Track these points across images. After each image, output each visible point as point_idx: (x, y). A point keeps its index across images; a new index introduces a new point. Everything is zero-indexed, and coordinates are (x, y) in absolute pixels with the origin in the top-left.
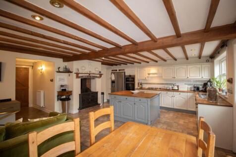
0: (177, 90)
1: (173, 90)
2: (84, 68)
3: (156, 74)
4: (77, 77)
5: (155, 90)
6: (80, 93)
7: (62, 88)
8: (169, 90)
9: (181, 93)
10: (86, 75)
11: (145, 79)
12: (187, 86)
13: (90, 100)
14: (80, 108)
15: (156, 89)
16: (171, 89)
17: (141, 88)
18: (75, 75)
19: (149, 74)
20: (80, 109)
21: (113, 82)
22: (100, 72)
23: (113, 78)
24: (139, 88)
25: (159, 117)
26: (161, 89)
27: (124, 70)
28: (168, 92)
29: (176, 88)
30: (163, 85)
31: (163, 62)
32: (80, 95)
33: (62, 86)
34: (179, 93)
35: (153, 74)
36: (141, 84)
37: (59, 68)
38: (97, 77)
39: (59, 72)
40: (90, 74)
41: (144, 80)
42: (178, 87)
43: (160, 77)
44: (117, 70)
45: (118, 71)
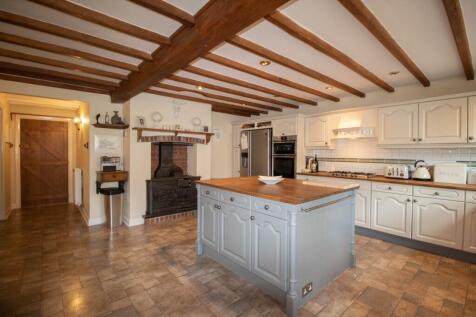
0: (429, 182)
1: (414, 180)
2: (157, 117)
3: (356, 129)
4: (141, 138)
5: (352, 178)
6: (149, 178)
7: (104, 165)
8: (399, 180)
9: (441, 192)
10: (166, 134)
11: (326, 148)
12: (465, 168)
13: (176, 196)
14: (148, 213)
15: (354, 176)
16: (406, 176)
17: (316, 172)
18: (134, 134)
19: (336, 132)
20: (148, 215)
21: (244, 155)
22: (206, 129)
23: (245, 145)
24: (309, 170)
25: (352, 265)
26: (371, 177)
27: (269, 123)
28: (395, 187)
29: (424, 174)
30: (381, 166)
31: (383, 93)
32: (148, 182)
33: (105, 159)
34: (433, 191)
35: (348, 130)
36: (316, 161)
37: (98, 116)
38: (198, 141)
39: (98, 125)
40: (176, 132)
41: (321, 148)
42: (431, 170)
43: (372, 140)
44: (253, 126)
45: (256, 128)
